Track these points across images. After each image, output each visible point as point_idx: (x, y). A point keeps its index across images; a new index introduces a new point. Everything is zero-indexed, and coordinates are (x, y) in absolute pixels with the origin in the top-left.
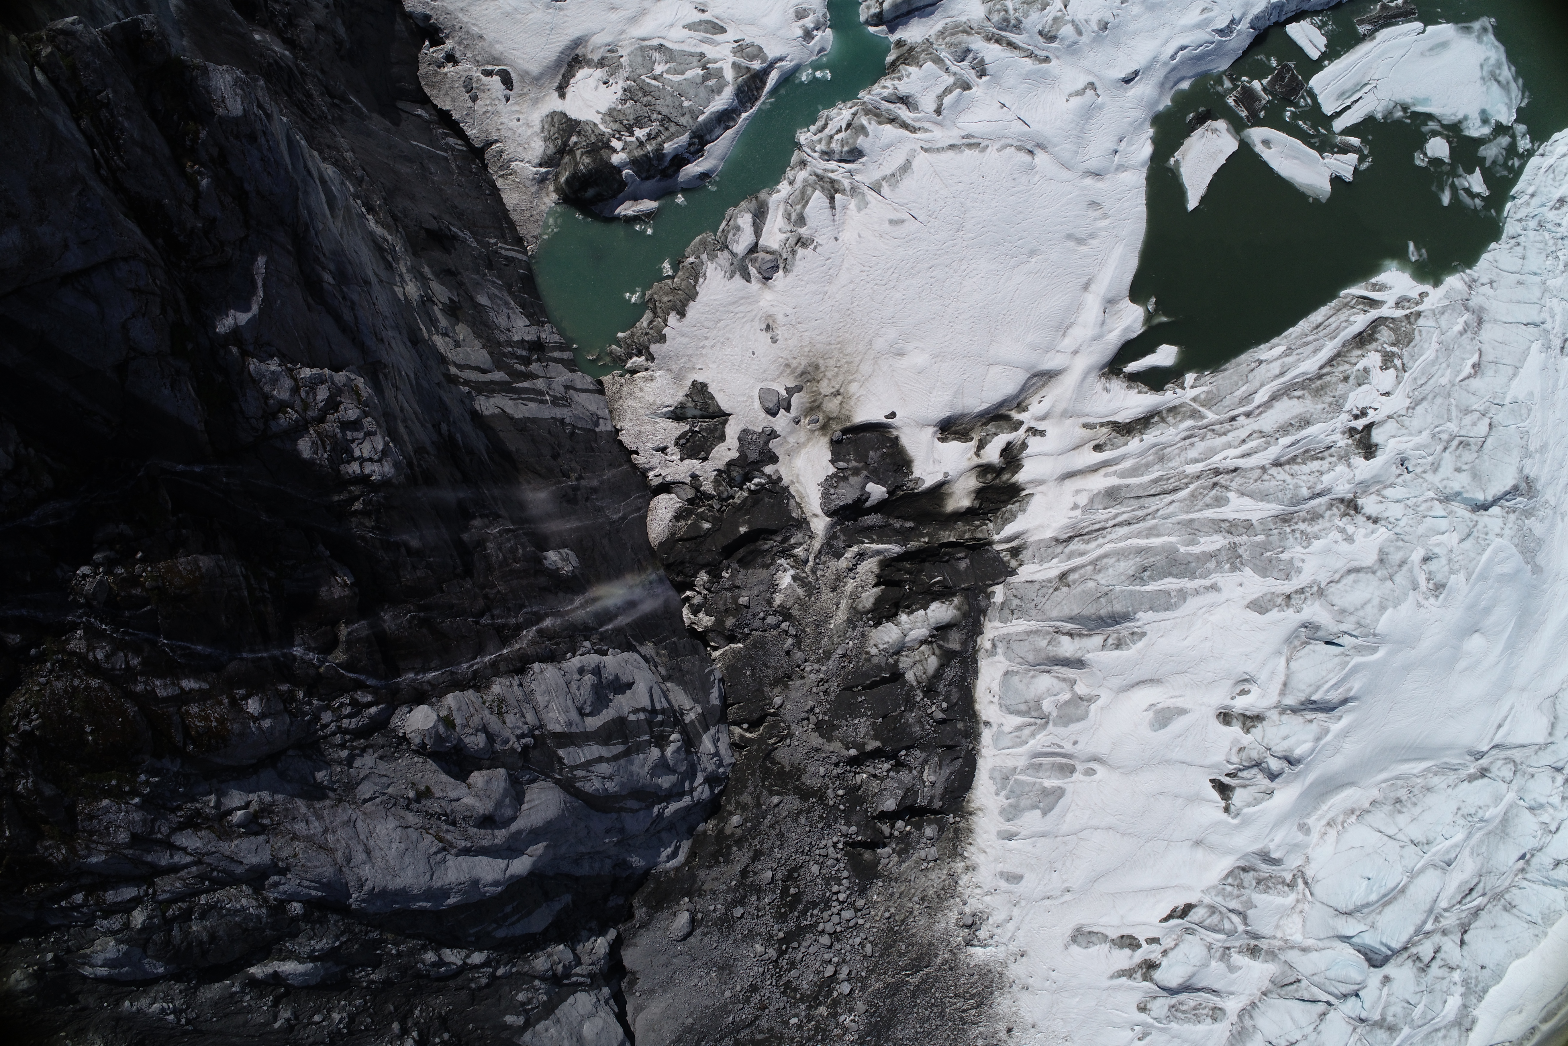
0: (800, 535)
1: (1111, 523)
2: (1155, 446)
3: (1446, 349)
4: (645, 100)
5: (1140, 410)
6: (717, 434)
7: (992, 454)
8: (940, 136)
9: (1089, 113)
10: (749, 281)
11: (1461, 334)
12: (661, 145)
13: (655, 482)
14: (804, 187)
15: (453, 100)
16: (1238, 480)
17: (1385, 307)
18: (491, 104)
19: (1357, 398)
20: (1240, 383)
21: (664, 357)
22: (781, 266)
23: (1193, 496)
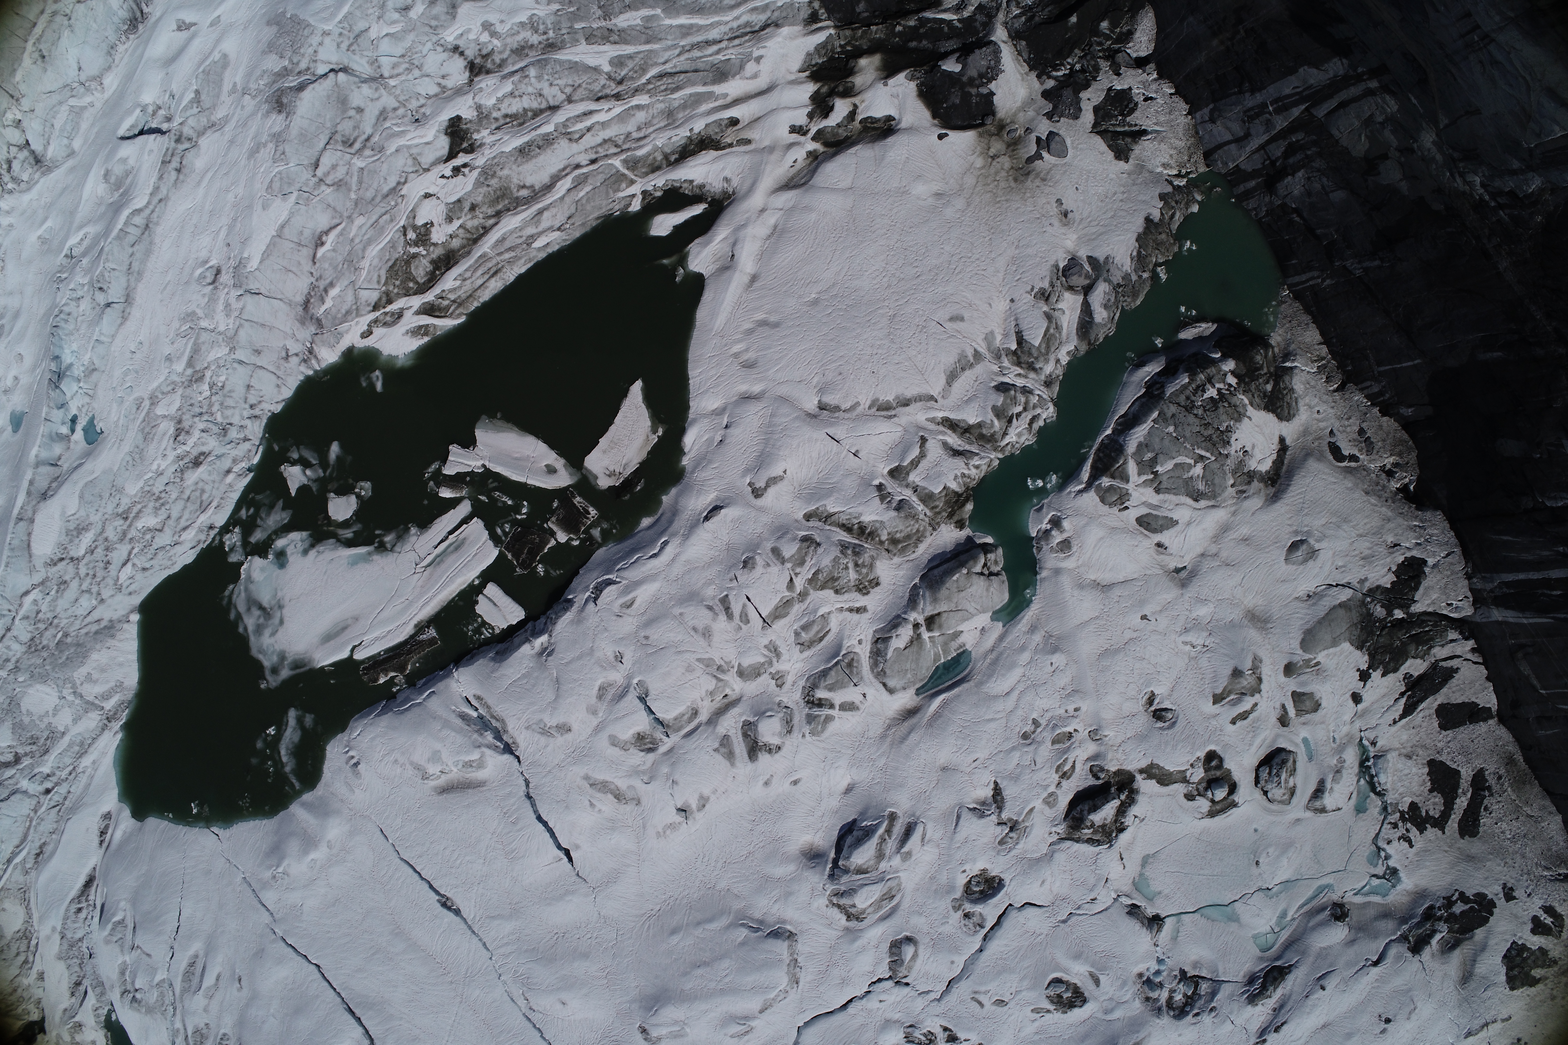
0: (1016, 25)
1: (723, 45)
2: (677, 127)
3: (351, 262)
4: (1210, 431)
5: (692, 163)
6: (1102, 112)
7: (841, 108)
8: (918, 415)
9: (762, 460)
10: (1090, 258)
11: (331, 285)
12: (1192, 380)
13: (1152, 66)
14: (1047, 354)
15: (1380, 427)
16: (596, 87)
17: (415, 309)
18: (1346, 427)
19: (464, 185)
20: (584, 201)
21: (1158, 182)
22: (1060, 274)
23: (644, 70)
